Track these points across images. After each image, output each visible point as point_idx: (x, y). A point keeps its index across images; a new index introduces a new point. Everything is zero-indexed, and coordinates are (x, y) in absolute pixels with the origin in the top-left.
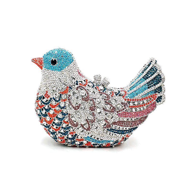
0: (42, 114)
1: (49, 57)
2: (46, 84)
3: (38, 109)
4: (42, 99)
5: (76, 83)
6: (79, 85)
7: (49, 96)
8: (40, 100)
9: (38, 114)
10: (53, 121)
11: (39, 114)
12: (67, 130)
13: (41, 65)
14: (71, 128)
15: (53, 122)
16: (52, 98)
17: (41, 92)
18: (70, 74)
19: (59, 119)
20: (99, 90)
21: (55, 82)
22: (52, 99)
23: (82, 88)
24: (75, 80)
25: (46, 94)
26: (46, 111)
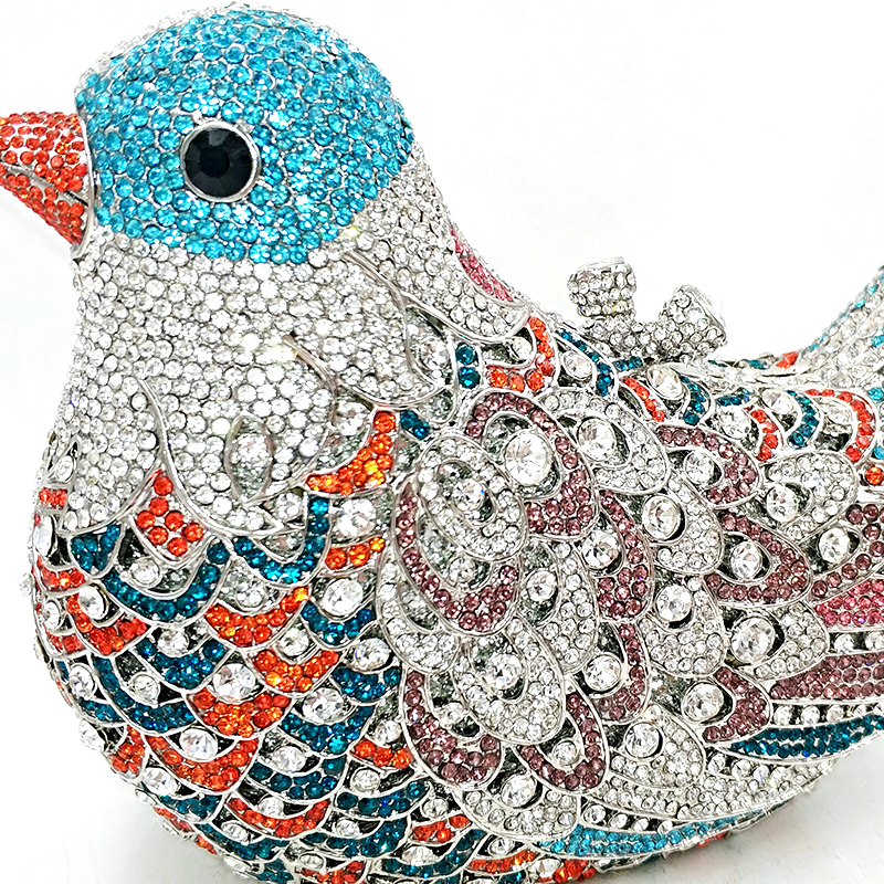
0: (123, 699)
1: (155, 105)
2: (139, 402)
3: (83, 660)
4: (113, 559)
5: (456, 365)
6: (485, 387)
7: (190, 532)
8: (94, 576)
9: (83, 703)
10: (256, 758)
11: (91, 697)
12: (395, 816)
13: (64, 197)
14: (431, 794)
15: (257, 766)
16: (229, 546)
17: (95, 490)
18: (394, 289)
19: (315, 735)
20: (652, 412)
21: (244, 383)
22: (234, 556)
23: (514, 414)
24: (449, 339)
25: (158, 506)
26: (169, 678)
